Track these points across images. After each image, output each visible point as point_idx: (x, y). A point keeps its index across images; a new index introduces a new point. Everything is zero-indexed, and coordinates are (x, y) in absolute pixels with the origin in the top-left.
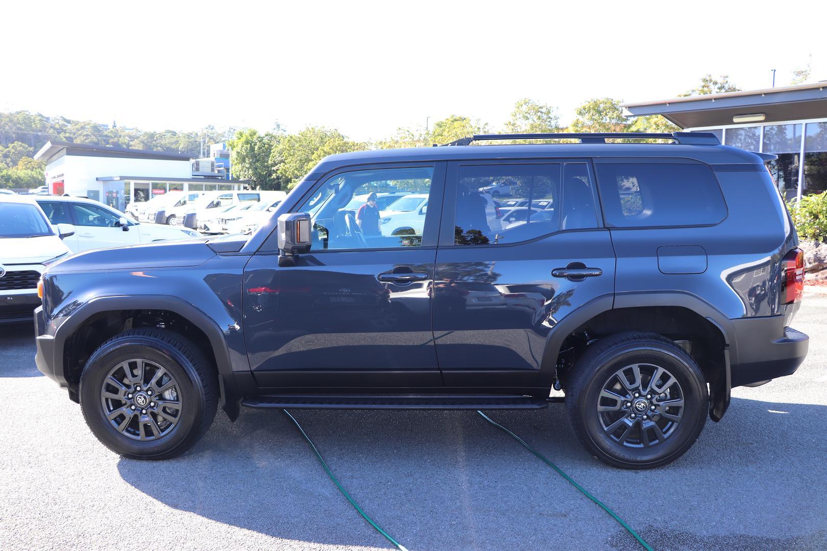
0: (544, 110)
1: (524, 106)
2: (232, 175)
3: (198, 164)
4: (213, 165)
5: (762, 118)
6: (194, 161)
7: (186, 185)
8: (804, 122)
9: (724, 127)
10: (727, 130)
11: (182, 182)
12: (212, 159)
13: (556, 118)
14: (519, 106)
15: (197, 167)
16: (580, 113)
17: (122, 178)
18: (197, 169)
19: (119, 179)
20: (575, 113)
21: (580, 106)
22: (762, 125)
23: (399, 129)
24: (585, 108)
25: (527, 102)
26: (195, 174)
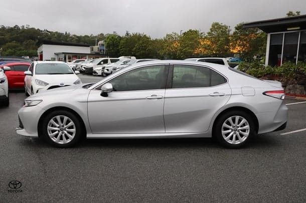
0: (224, 28)
2: (105, 52)
4: (98, 49)
5: (298, 28)
6: (91, 47)
7: (87, 56)
9: (284, 33)
12: (98, 46)
14: (213, 26)
18: (92, 50)
19: (62, 53)
20: (235, 29)
21: (237, 26)
22: (300, 31)
23: (167, 35)
24: (238, 27)
25: (217, 24)
26: (91, 52)
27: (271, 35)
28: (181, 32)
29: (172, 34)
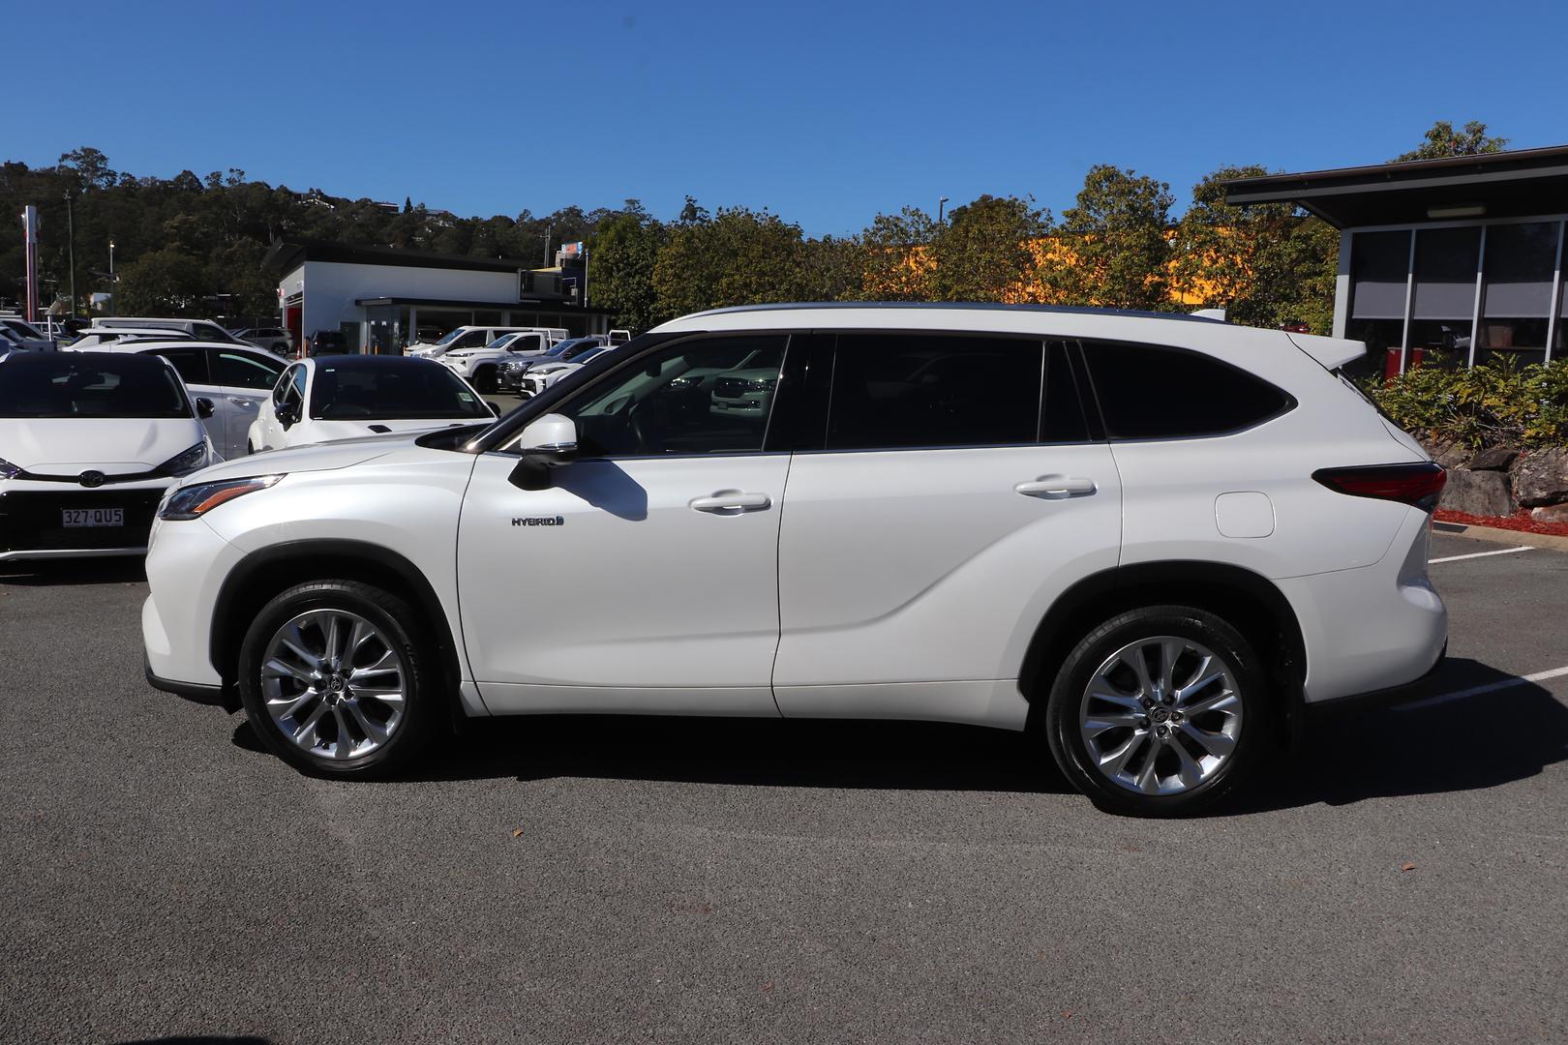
0: (1140, 191)
1: (1105, 184)
2: (590, 297)
3: (530, 278)
5: (1478, 210)
6: (524, 272)
7: (507, 316)
8: (1561, 219)
9: (1414, 228)
10: (1418, 232)
11: (499, 310)
12: (558, 269)
13: (1164, 207)
14: (1093, 183)
15: (529, 283)
16: (1201, 197)
17: (396, 301)
18: (531, 288)
19: (389, 302)
20: (1192, 197)
21: (1202, 184)
22: (1484, 223)
23: (879, 221)
24: (1212, 188)
25: (1111, 176)
26: (525, 295)
27: (1356, 236)
28: (942, 206)
29: (901, 215)
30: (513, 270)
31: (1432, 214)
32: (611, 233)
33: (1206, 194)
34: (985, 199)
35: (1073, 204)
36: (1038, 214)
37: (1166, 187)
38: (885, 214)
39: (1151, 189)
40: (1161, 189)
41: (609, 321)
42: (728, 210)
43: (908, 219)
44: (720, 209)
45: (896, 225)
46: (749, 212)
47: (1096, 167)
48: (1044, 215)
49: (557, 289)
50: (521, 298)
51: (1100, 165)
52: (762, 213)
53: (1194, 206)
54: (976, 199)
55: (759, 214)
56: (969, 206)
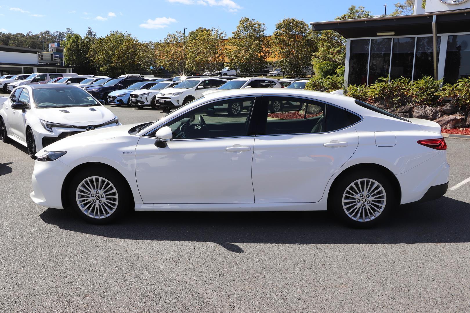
0: (256, 26)
1: (245, 23)
2: (65, 62)
3: (42, 56)
4: (52, 56)
5: (393, 33)
6: (40, 53)
7: (35, 69)
8: (416, 36)
9: (370, 38)
10: (372, 39)
11: (32, 67)
12: (51, 52)
13: (264, 31)
14: (242, 23)
16: (278, 28)
18: (42, 59)
20: (275, 28)
21: (279, 23)
22: (392, 37)
23: (169, 35)
24: (282, 25)
25: (247, 21)
26: (40, 62)
27: (352, 41)
28: (185, 30)
29: (176, 34)
30: (35, 52)
31: (378, 34)
32: (71, 41)
33: (279, 27)
34: (200, 28)
35: (235, 30)
36: (222, 33)
37: (264, 25)
38: (171, 34)
39: (260, 25)
40: (262, 25)
41: (73, 69)
42: (114, 32)
43: (179, 35)
44: (111, 32)
45: (175, 37)
46: (122, 33)
47: (242, 18)
48: (224, 34)
49: (52, 59)
50: (39, 63)
51: (244, 17)
52: (125, 33)
53: (276, 31)
54: (197, 28)
55: (124, 33)
56: (195, 31)
